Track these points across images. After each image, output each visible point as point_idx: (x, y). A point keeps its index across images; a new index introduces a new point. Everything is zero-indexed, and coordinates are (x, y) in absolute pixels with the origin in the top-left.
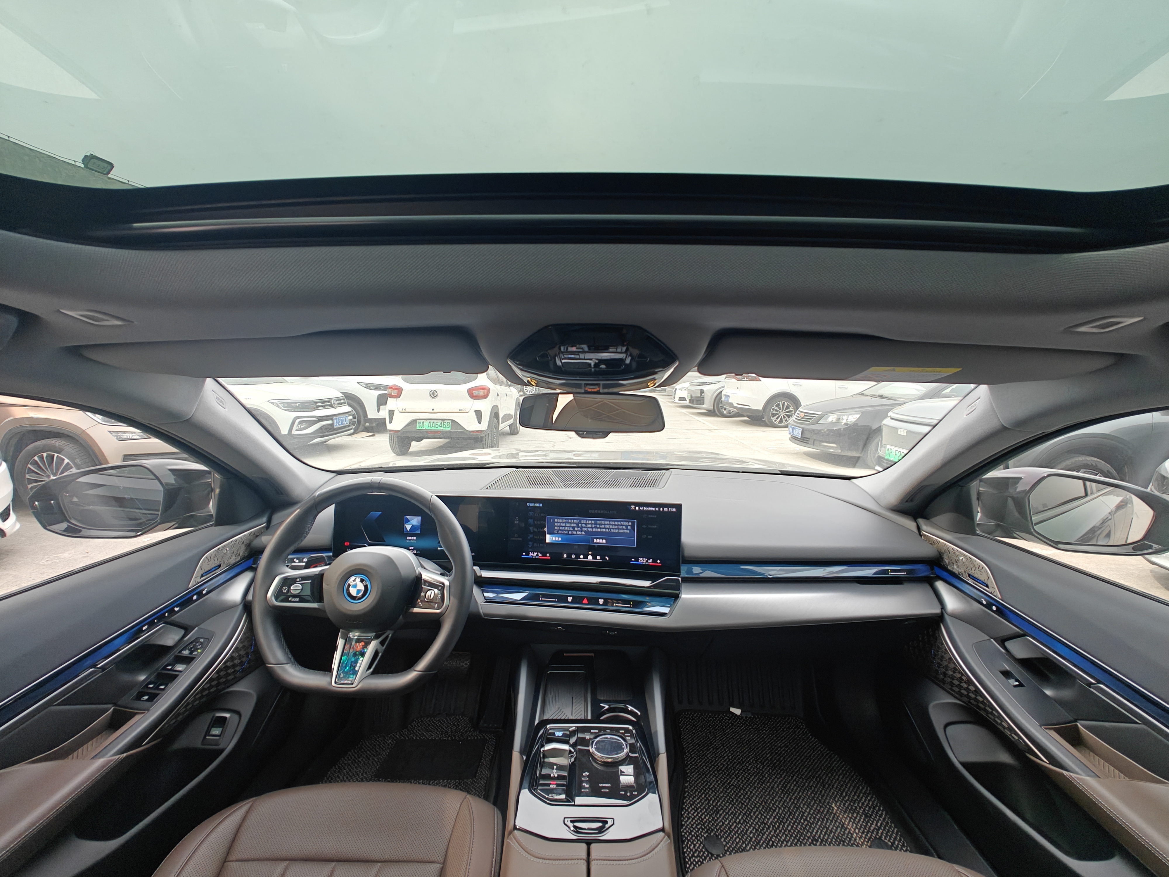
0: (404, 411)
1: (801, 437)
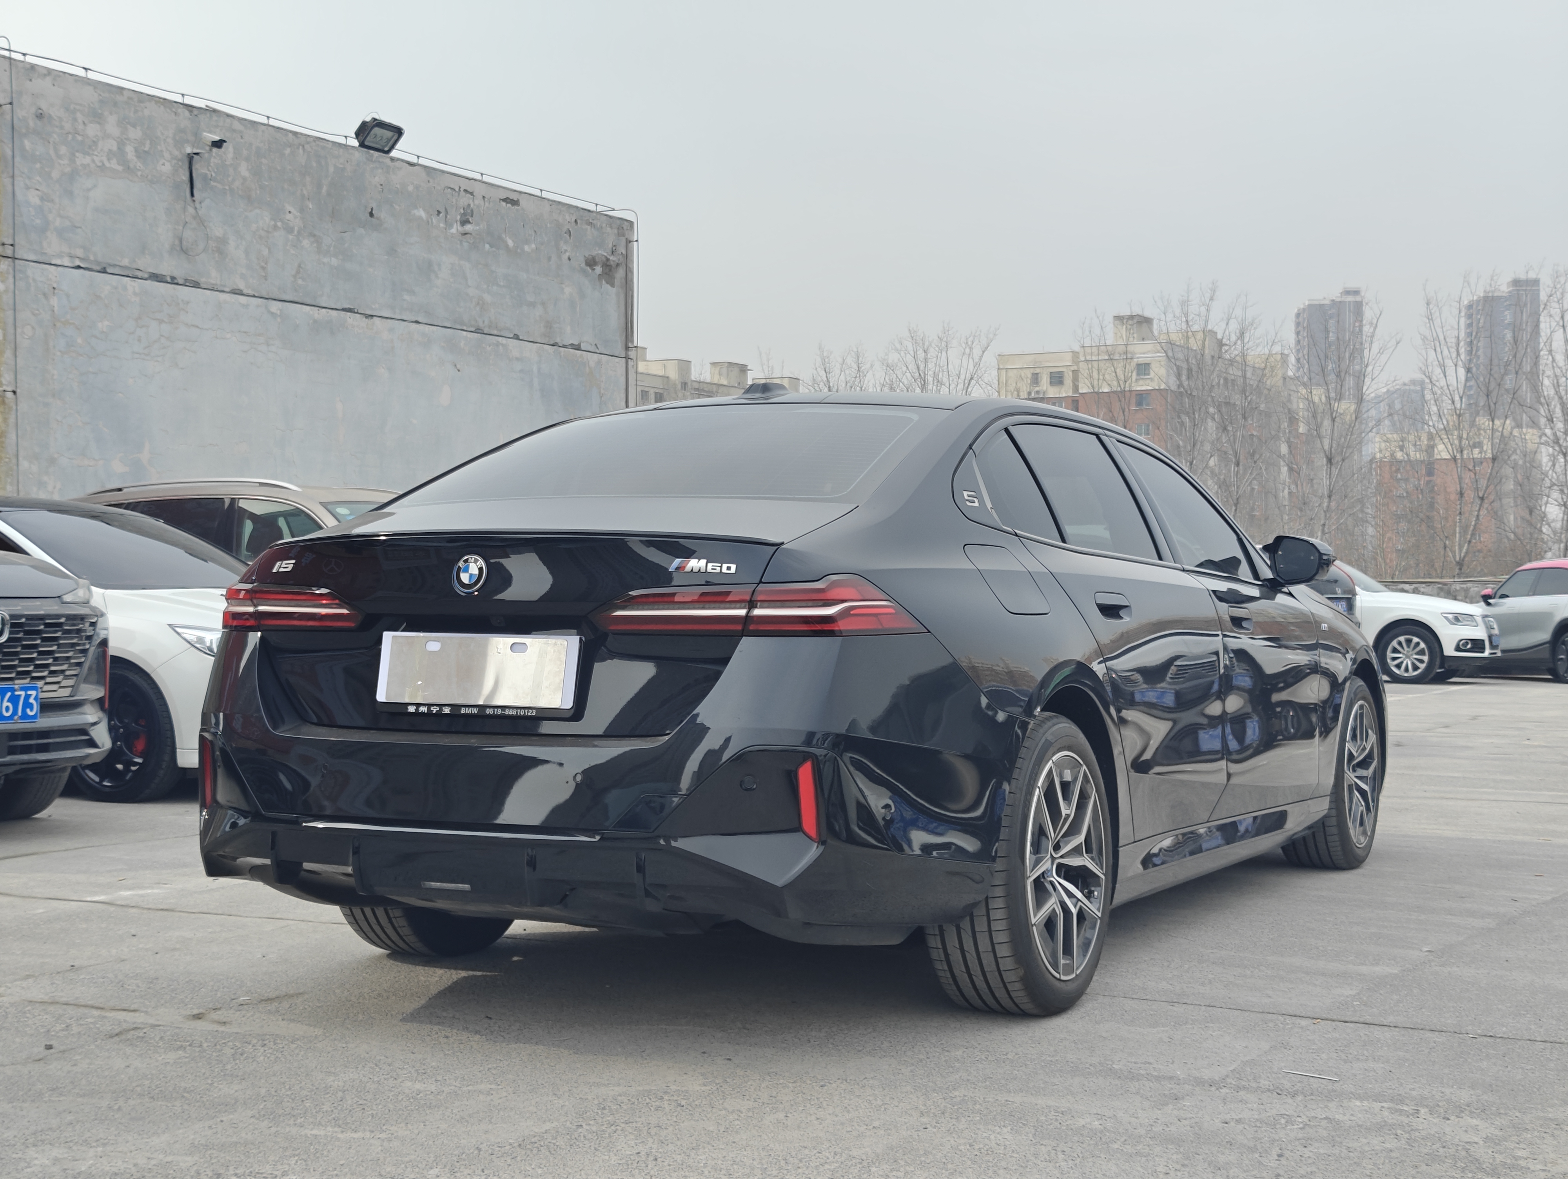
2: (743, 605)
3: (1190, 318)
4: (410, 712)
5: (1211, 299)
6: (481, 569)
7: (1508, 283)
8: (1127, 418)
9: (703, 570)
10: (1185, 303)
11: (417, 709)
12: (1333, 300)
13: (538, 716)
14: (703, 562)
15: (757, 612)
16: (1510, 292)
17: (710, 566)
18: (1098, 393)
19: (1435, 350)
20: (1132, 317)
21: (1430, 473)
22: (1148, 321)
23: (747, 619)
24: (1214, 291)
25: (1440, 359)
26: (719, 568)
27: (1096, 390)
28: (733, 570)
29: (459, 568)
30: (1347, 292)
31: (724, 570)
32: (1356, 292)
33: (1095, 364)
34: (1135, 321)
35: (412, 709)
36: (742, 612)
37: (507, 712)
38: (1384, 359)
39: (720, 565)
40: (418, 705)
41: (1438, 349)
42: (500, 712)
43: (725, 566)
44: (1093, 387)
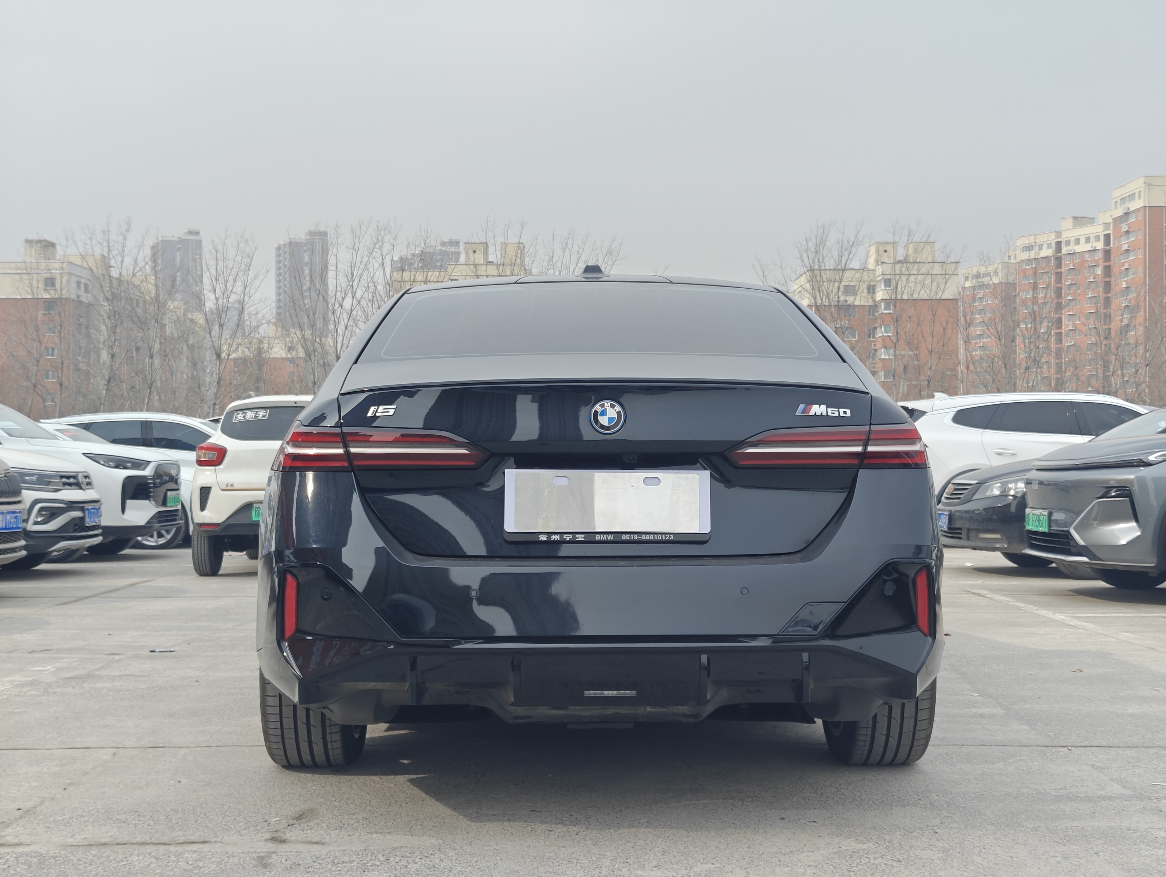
0: (230, 488)
1: (949, 528)
2: (858, 443)
3: (110, 245)
4: (542, 541)
5: (127, 230)
6: (619, 413)
7: (306, 234)
8: (63, 319)
9: (824, 414)
10: (106, 232)
11: (548, 538)
12: (180, 238)
13: (675, 540)
14: (823, 407)
15: (870, 449)
16: (307, 240)
17: (829, 410)
18: (37, 299)
19: (295, 278)
20: (39, 241)
21: (260, 368)
22: (52, 245)
23: (864, 456)
24: (130, 225)
25: (299, 285)
26: (837, 412)
27: (36, 297)
28: (849, 414)
29: (596, 412)
30: (191, 233)
31: (842, 414)
32: (197, 233)
33: (35, 276)
34: (43, 244)
35: (543, 538)
36: (859, 449)
37: (644, 538)
38: (257, 282)
39: (837, 410)
40: (550, 534)
41: (297, 278)
42: (636, 537)
43: (841, 411)
44: (33, 295)
